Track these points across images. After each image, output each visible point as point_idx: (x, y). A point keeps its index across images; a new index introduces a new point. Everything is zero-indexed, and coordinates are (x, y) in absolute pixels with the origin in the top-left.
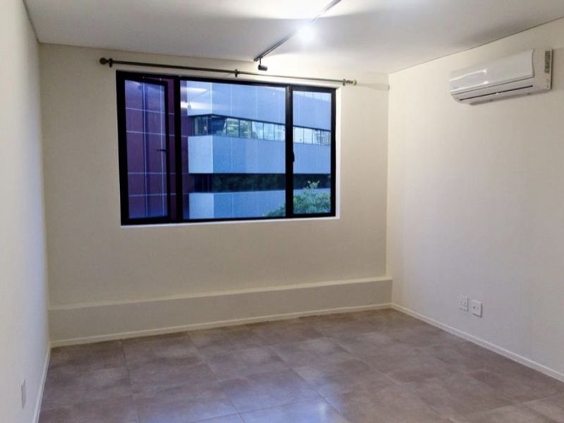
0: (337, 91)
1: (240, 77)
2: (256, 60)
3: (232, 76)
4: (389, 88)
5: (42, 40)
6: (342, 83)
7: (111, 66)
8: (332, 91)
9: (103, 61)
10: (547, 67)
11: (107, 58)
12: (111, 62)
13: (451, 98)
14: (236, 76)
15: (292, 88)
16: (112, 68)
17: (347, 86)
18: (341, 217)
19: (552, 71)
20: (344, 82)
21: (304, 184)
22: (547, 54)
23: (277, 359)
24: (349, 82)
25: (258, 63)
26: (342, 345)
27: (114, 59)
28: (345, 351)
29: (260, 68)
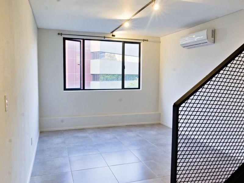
0: (141, 43)
1: (106, 39)
2: (111, 33)
3: (103, 39)
4: (160, 42)
5: (39, 27)
6: (143, 41)
7: (61, 35)
8: (139, 43)
9: (59, 34)
10: (212, 35)
11: (60, 33)
12: (61, 34)
13: (180, 46)
14: (104, 38)
15: (124, 43)
16: (62, 36)
17: (145, 41)
18: (142, 89)
19: (214, 37)
20: (144, 40)
21: (135, 79)
22: (213, 31)
23: (116, 138)
24: (145, 40)
25: (112, 34)
26: (139, 135)
27: (63, 33)
28: (140, 136)
29: (113, 36)
